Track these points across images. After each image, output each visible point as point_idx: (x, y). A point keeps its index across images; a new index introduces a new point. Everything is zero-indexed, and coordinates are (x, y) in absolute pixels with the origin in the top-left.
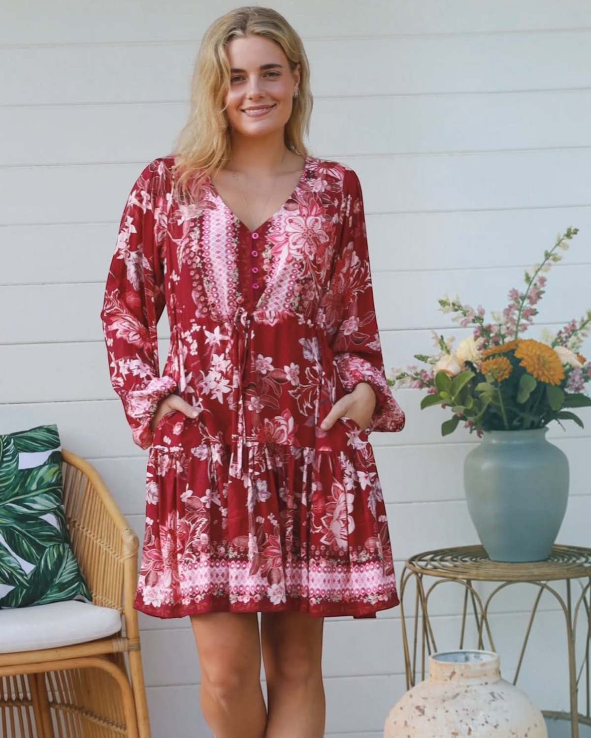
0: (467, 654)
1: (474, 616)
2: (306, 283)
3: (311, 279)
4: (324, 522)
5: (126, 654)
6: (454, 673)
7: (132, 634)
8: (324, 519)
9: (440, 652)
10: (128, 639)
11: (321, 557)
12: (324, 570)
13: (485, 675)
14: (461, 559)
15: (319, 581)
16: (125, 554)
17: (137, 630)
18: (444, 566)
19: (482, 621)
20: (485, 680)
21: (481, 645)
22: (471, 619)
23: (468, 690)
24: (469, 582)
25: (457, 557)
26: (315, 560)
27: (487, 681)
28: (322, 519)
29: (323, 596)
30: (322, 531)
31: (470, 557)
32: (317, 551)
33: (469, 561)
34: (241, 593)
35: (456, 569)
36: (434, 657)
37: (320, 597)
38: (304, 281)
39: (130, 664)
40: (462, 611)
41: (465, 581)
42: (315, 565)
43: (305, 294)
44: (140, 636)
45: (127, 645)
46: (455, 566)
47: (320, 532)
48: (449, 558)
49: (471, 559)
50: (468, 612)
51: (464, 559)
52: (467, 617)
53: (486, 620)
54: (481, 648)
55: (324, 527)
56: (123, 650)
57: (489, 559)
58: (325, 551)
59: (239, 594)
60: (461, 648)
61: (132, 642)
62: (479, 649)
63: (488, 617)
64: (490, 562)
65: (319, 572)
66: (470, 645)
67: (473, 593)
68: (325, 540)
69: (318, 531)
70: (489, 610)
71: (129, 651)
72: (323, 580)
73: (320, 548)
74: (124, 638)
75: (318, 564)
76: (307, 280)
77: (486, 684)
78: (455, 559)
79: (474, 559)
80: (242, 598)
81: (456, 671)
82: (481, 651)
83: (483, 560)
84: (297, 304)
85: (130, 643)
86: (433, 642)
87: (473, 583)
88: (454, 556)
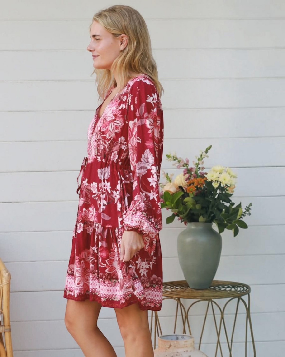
0: (177, 336)
1: (181, 317)
2: (98, 141)
3: (100, 139)
4: (107, 262)
5: (3, 334)
6: (170, 346)
7: (6, 323)
8: (107, 261)
9: (164, 334)
10: (4, 326)
11: (106, 279)
12: (107, 285)
13: (187, 347)
14: (175, 288)
15: (105, 290)
16: (3, 282)
17: (9, 322)
18: (167, 291)
19: (185, 319)
20: (186, 349)
21: (184, 332)
22: (179, 318)
23: (178, 355)
24: (179, 299)
25: (173, 286)
26: (103, 280)
27: (187, 350)
28: (106, 261)
29: (107, 298)
30: (106, 267)
31: (180, 287)
32: (103, 276)
33: (180, 289)
34: (71, 290)
35: (172, 293)
36: (161, 337)
37: (106, 298)
38: (97, 141)
39: (5, 340)
40: (175, 314)
41: (177, 299)
42: (103, 282)
43: (99, 147)
44: (11, 325)
45: (4, 329)
46: (172, 291)
47: (105, 267)
48: (169, 287)
49: (180, 288)
50: (178, 314)
51: (177, 287)
52: (178, 317)
53: (187, 319)
54: (185, 333)
55: (107, 265)
56: (2, 332)
57: (190, 288)
58: (108, 276)
59: (70, 291)
60: (174, 333)
61: (7, 328)
62: (184, 333)
63: (189, 317)
64: (190, 289)
65: (105, 286)
66: (179, 331)
67: (181, 305)
68: (108, 271)
69: (104, 266)
70: (189, 314)
71: (5, 333)
72: (107, 290)
73: (105, 274)
74: (2, 325)
75: (104, 282)
76: (99, 140)
77: (187, 351)
78: (172, 287)
79: (182, 288)
80: (71, 293)
81: (172, 344)
82: (185, 334)
83: (186, 288)
84: (97, 152)
85: (5, 328)
86: (160, 330)
87: (181, 300)
88: (172, 286)
